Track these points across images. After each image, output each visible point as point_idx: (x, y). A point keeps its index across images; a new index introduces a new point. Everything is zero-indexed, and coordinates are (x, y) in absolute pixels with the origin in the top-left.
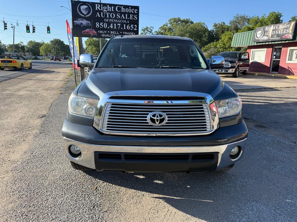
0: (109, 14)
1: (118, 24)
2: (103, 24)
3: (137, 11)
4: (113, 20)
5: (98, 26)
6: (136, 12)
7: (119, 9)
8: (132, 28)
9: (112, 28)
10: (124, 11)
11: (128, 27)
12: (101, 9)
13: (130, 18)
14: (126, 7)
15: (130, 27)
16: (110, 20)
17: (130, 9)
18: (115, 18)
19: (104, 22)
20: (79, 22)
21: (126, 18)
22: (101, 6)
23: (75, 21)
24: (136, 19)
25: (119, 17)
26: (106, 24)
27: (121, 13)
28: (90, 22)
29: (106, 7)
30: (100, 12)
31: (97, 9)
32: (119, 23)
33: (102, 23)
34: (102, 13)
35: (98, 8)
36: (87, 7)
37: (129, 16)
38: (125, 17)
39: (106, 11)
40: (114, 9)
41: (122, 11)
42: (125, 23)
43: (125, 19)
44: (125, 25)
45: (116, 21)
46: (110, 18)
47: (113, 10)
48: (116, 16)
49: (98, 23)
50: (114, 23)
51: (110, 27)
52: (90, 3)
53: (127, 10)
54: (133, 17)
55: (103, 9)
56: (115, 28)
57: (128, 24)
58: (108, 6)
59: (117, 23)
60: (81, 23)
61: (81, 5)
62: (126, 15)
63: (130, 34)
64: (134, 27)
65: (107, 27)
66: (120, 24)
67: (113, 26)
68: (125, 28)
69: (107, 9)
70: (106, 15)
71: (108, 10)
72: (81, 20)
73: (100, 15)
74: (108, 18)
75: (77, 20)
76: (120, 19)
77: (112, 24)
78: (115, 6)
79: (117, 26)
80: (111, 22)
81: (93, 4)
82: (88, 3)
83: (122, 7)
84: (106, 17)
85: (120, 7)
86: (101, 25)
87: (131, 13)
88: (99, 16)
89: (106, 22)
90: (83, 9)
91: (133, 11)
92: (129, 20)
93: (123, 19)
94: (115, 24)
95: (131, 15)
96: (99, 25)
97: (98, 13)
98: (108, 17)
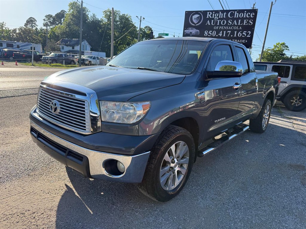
0: (220, 21)
1: (228, 32)
2: (212, 33)
3: (254, 14)
4: (223, 28)
5: (206, 35)
6: (253, 16)
7: (232, 14)
8: (244, 35)
9: (221, 36)
10: (237, 17)
11: (240, 34)
12: (212, 17)
13: (243, 24)
14: (240, 11)
15: (242, 34)
16: (220, 27)
17: (245, 14)
18: (226, 25)
19: (213, 30)
20: (189, 32)
21: (239, 24)
22: (212, 13)
23: (185, 31)
24: (251, 24)
25: (231, 23)
26: (215, 32)
27: (233, 19)
28: (199, 31)
29: (218, 14)
30: (210, 20)
31: (208, 17)
32: (229, 30)
33: (211, 31)
34: (212, 21)
35: (210, 15)
36: (198, 16)
37: (242, 22)
38: (237, 23)
39: (218, 18)
40: (227, 15)
41: (235, 17)
42: (236, 30)
43: (236, 26)
44: (236, 32)
45: (226, 28)
46: (220, 25)
47: (224, 17)
48: (227, 22)
49: (206, 32)
50: (223, 31)
51: (219, 35)
52: (202, 12)
53: (241, 15)
54: (248, 22)
55: (214, 16)
56: (224, 36)
57: (240, 30)
58: (220, 12)
59: (227, 30)
60: (191, 32)
61: (193, 15)
62: (240, 20)
63: (241, 41)
64: (247, 34)
65: (216, 35)
66: (230, 32)
67: (223, 33)
68: (235, 36)
69: (218, 17)
70: (217, 22)
71: (220, 17)
72: (192, 29)
73: (211, 23)
74: (218, 26)
75: (188, 30)
76: (231, 26)
77: (221, 32)
78: (228, 11)
79: (227, 34)
80: (221, 30)
81: (205, 13)
82: (201, 11)
83: (236, 12)
84: (216, 25)
85: (234, 12)
86: (209, 33)
87: (246, 18)
88: (209, 24)
89: (216, 30)
90: (195, 19)
91: (249, 15)
92: (243, 26)
93: (234, 25)
94: (225, 32)
95: (245, 20)
96: (208, 33)
97: (208, 21)
98: (218, 24)
